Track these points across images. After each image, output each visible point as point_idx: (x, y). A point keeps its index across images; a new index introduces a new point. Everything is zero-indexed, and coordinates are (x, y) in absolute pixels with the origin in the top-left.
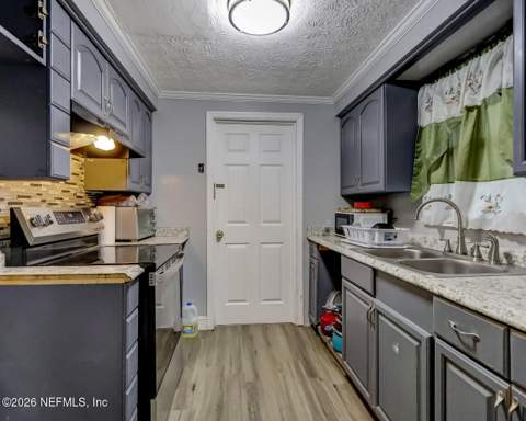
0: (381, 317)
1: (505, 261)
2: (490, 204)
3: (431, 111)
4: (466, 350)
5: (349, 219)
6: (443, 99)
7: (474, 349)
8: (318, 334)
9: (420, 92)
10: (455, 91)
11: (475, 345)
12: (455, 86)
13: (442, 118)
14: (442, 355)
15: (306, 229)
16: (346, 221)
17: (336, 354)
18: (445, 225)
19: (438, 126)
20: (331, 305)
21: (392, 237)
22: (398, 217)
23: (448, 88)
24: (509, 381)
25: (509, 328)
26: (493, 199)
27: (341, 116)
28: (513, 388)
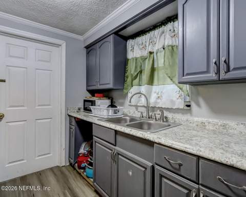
0: (120, 156)
1: (165, 120)
2: (159, 96)
3: (133, 52)
4: (174, 171)
5: (93, 103)
6: (139, 47)
7: (179, 169)
8: (75, 169)
9: (128, 42)
10: (144, 44)
11: (180, 168)
12: (144, 42)
13: (138, 56)
14: (160, 174)
15: (67, 109)
16: (90, 103)
17: (88, 180)
18: (139, 105)
19: (136, 59)
20: (82, 151)
21: (117, 112)
22: (116, 101)
23: (141, 43)
24: (198, 184)
25: (199, 157)
26: (160, 93)
27: (87, 47)
28: (200, 187)
